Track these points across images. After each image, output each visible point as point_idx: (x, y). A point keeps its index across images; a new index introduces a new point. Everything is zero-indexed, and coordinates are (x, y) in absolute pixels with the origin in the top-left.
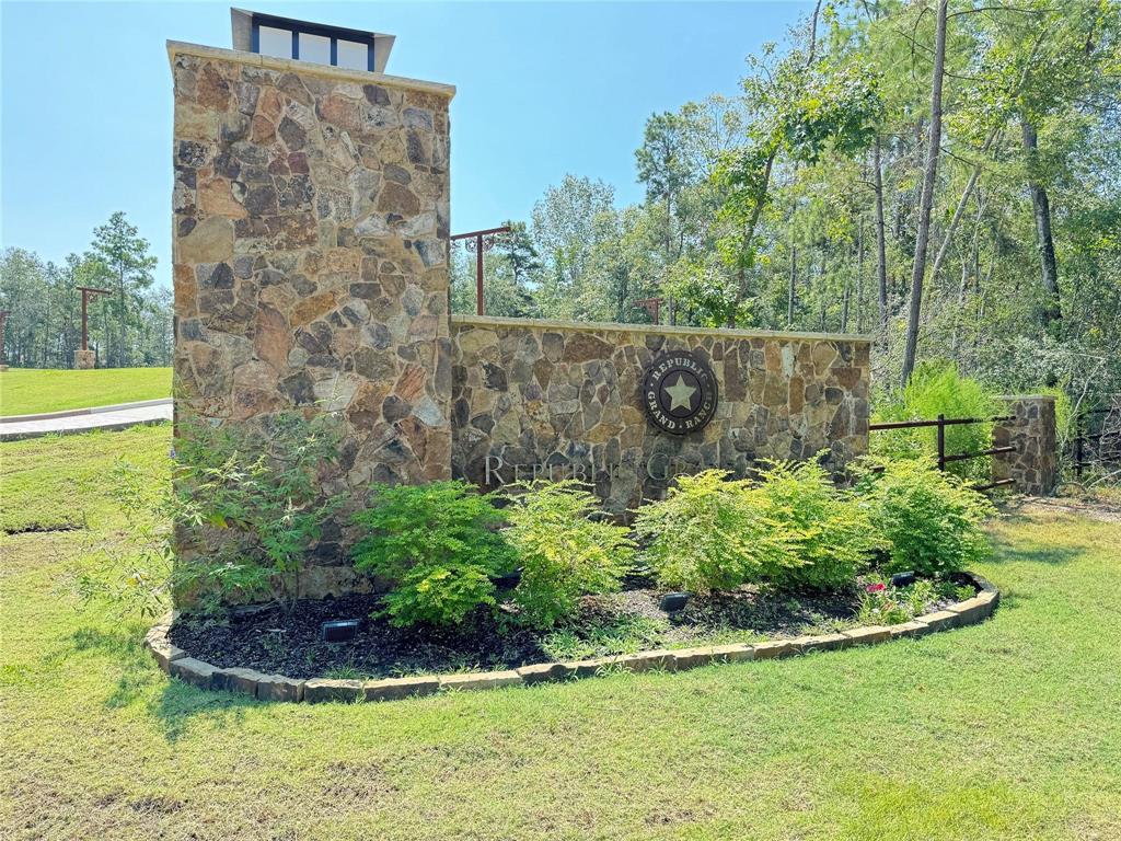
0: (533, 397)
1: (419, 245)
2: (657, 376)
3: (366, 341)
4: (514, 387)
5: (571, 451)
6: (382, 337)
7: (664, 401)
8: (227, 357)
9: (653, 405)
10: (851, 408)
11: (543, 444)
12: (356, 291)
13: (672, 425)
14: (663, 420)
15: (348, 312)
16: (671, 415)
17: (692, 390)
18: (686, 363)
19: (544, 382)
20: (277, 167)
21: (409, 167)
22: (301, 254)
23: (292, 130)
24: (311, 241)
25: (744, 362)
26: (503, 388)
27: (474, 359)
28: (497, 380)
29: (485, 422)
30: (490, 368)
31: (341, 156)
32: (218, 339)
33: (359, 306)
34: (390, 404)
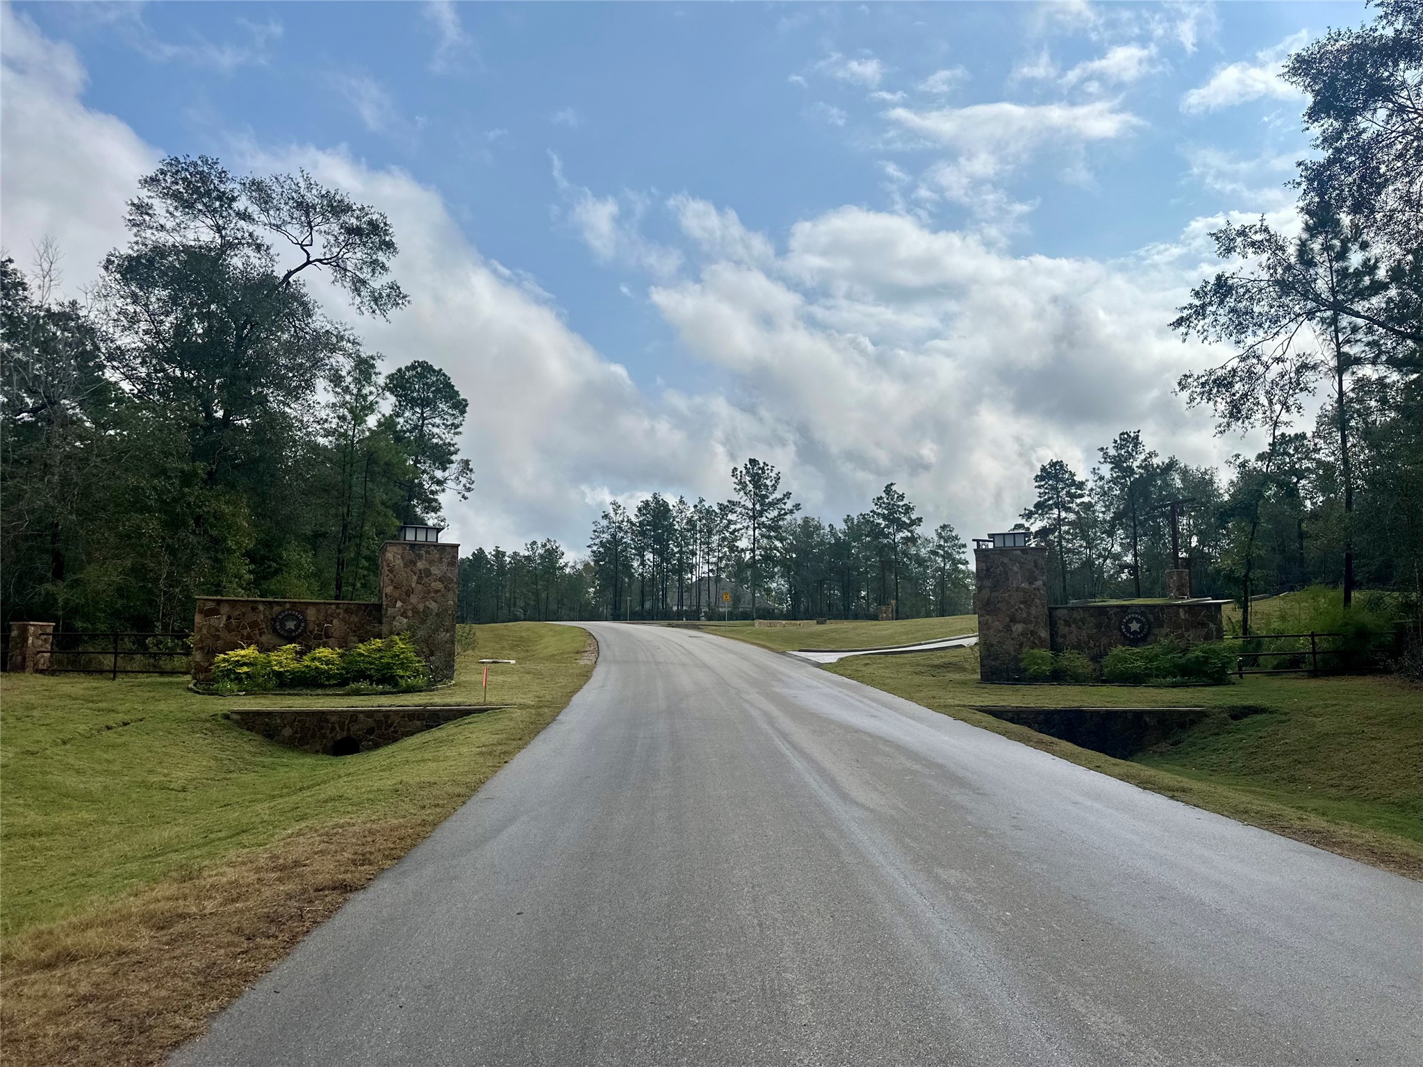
0: (1080, 628)
1: (1038, 589)
2: (1124, 620)
3: (1025, 615)
4: (1073, 626)
5: (1095, 645)
6: (1029, 614)
7: (1128, 629)
8: (990, 621)
9: (1124, 630)
10: (1214, 629)
11: (1085, 643)
12: (1021, 602)
13: (1132, 637)
14: (1128, 635)
15: (1019, 608)
16: (1131, 633)
17: (1139, 625)
18: (1136, 616)
19: (1084, 624)
20: (1000, 574)
21: (1034, 569)
22: (1007, 595)
23: (1003, 564)
24: (1009, 591)
25: (1163, 614)
26: (1070, 626)
27: (1060, 618)
28: (1068, 624)
29: (1064, 636)
30: (1065, 621)
31: (1015, 568)
32: (988, 617)
33: (1022, 606)
34: (1032, 631)
